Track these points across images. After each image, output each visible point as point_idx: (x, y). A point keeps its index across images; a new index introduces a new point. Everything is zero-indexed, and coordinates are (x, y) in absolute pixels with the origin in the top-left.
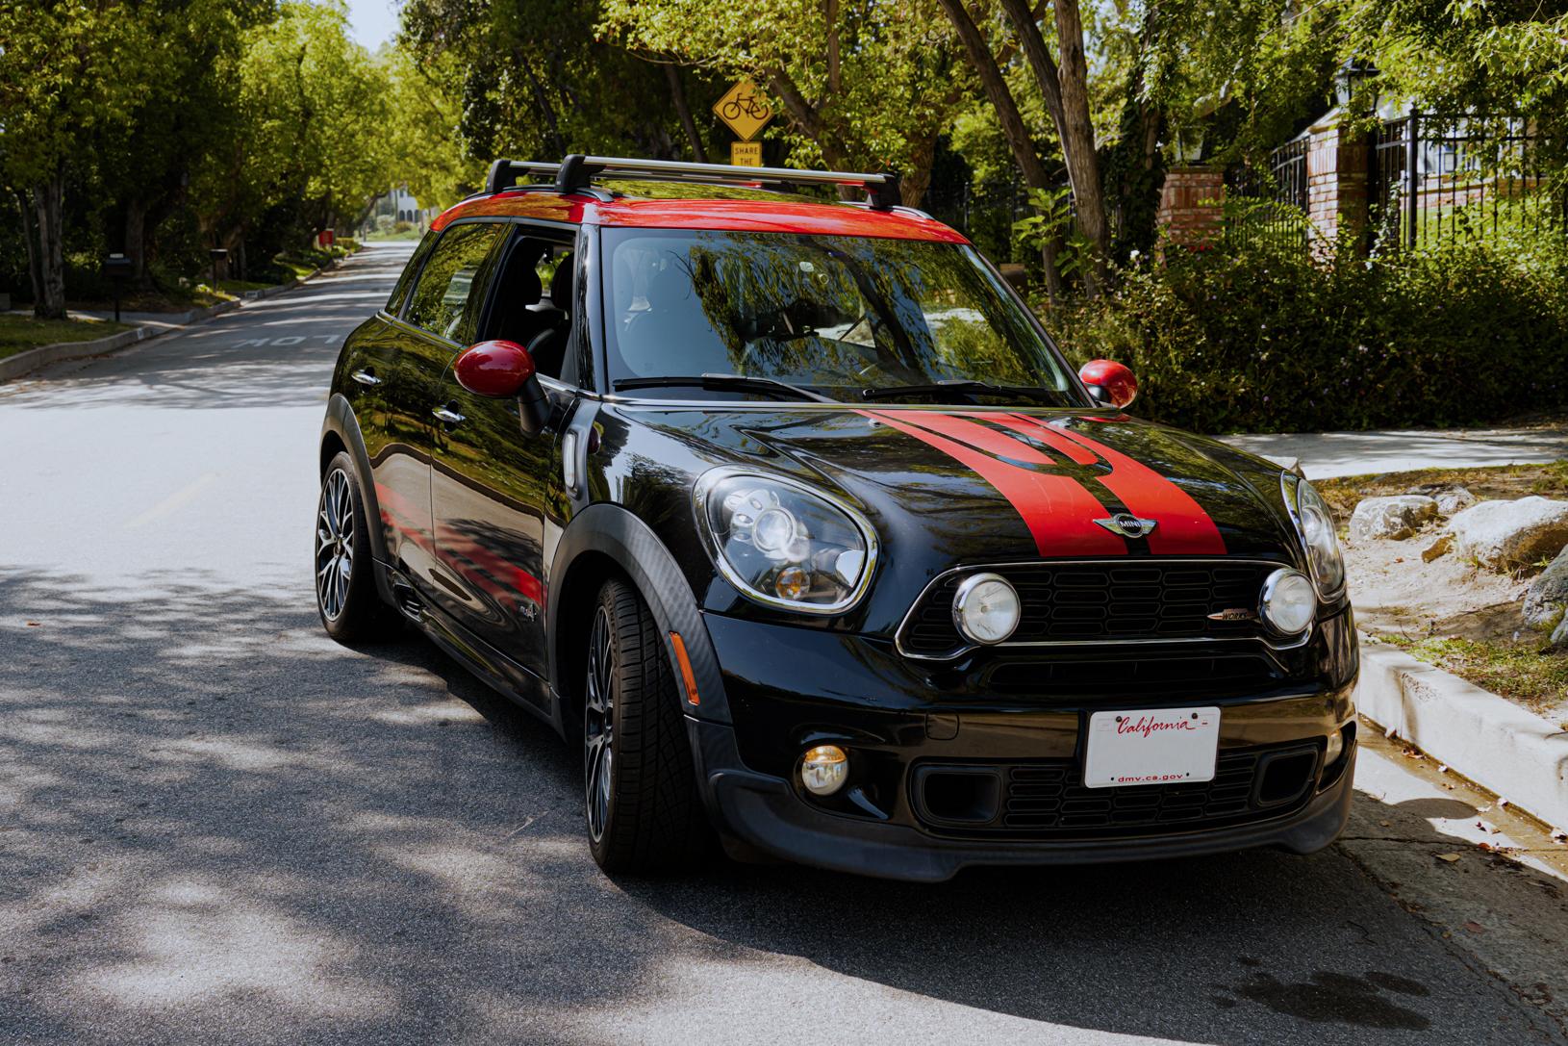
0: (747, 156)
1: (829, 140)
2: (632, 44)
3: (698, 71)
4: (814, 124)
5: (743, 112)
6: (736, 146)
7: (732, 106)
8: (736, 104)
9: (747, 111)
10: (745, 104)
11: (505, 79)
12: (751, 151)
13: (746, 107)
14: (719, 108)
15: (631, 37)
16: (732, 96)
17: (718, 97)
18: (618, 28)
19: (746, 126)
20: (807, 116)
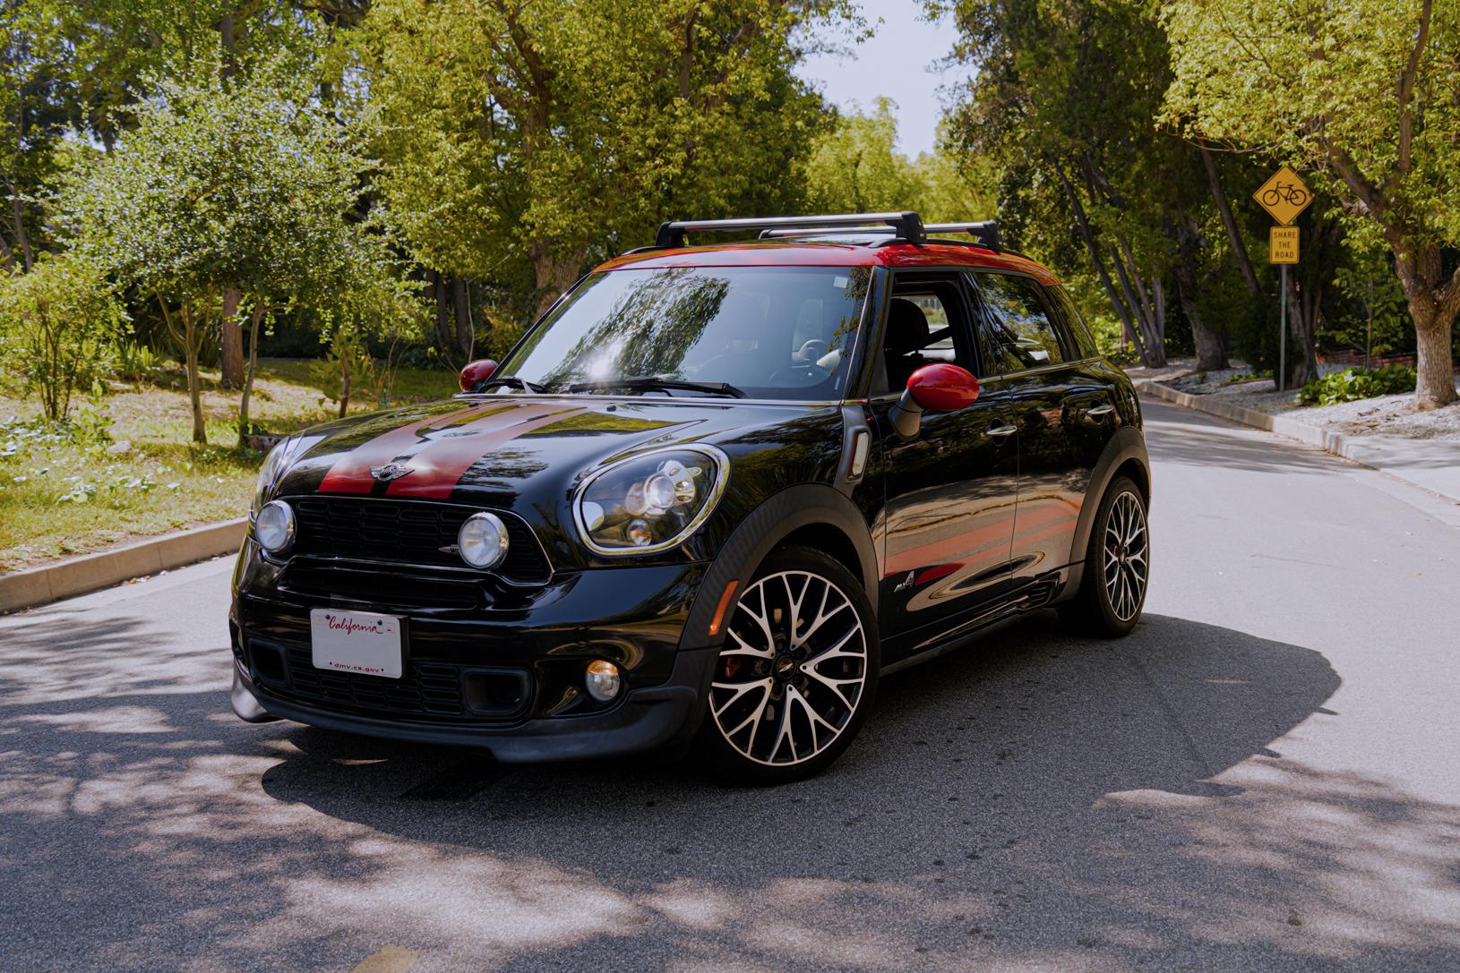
0: (1285, 240)
1: (1392, 218)
2: (1188, 133)
3: (1254, 157)
4: (1377, 204)
5: (1282, 199)
6: (1274, 230)
7: (1272, 193)
8: (1275, 192)
9: (1286, 199)
10: (1284, 192)
11: (1038, 178)
12: (1289, 235)
13: (1285, 194)
14: (1258, 196)
15: (1187, 127)
16: (1271, 184)
17: (1260, 184)
18: (1177, 119)
19: (1285, 212)
20: (1370, 196)
